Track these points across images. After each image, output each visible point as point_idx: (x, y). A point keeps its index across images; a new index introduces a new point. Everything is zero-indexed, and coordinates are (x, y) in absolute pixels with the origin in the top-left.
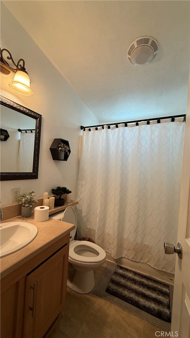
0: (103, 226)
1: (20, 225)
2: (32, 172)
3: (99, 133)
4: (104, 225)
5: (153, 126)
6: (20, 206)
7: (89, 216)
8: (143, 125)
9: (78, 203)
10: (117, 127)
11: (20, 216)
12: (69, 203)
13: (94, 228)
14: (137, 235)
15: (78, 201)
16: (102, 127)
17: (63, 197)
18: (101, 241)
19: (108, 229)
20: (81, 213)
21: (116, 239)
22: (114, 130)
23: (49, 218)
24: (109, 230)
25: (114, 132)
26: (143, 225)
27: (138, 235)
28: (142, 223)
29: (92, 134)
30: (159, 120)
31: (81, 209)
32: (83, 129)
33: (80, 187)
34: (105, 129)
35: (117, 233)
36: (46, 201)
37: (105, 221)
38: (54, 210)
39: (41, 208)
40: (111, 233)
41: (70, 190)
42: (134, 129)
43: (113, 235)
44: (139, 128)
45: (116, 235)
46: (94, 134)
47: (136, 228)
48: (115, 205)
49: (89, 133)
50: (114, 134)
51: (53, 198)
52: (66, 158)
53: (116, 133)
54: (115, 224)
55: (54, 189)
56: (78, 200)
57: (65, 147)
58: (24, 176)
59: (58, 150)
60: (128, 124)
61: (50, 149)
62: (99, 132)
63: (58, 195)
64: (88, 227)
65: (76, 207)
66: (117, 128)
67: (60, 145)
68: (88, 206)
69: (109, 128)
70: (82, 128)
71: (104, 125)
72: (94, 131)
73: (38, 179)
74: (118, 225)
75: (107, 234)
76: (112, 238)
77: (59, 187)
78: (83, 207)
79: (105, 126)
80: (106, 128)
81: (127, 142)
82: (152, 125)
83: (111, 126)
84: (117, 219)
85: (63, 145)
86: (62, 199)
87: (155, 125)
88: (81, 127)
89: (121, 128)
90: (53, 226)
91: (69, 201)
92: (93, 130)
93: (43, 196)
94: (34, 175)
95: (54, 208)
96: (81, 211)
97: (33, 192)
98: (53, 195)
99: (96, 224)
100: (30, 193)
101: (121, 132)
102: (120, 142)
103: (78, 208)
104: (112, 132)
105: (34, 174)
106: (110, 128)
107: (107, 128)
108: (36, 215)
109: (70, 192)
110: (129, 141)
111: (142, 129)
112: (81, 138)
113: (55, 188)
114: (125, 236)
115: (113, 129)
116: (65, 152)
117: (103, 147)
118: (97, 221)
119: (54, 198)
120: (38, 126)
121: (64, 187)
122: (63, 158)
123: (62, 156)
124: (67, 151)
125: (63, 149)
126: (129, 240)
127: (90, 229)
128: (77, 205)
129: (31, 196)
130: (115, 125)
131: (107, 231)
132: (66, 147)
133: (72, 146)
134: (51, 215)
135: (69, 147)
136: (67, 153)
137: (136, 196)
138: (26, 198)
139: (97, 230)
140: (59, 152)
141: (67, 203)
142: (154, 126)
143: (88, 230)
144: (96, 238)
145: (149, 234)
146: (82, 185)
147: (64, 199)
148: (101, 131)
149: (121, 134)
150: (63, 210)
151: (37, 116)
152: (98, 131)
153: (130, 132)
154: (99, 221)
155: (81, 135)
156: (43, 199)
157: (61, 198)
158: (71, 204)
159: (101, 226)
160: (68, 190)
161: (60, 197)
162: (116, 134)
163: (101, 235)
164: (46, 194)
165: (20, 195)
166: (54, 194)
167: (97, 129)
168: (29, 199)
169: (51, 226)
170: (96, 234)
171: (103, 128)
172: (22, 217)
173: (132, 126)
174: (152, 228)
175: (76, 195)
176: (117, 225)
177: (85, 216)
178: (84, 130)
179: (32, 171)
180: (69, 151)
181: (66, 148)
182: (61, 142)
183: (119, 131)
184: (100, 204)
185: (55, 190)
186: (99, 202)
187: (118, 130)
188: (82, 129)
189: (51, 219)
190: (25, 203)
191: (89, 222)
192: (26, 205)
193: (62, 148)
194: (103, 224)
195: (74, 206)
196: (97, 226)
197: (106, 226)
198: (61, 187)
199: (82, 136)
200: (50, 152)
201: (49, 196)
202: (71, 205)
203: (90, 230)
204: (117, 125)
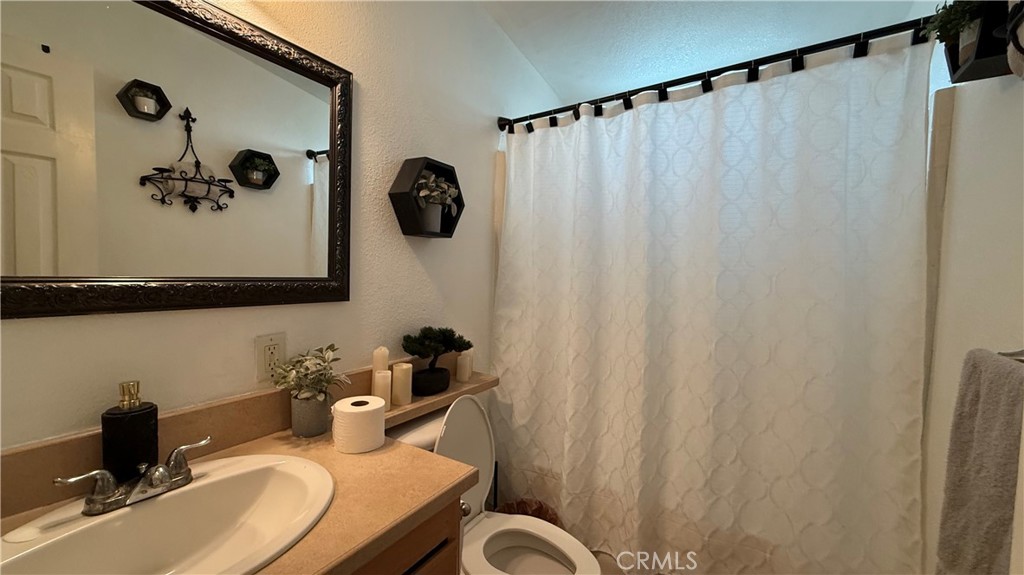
0: (589, 462)
1: (278, 469)
2: (326, 276)
3: (562, 137)
4: (591, 460)
5: (775, 86)
6: (286, 397)
7: (539, 428)
8: (732, 84)
9: (496, 382)
10: (628, 105)
11: (289, 432)
12: (466, 383)
13: (556, 469)
14: (715, 498)
15: (499, 376)
16: (571, 112)
17: (444, 361)
18: (581, 516)
19: (606, 473)
20: (511, 417)
21: (636, 511)
22: (618, 118)
23: (388, 438)
24: (607, 476)
25: (618, 126)
26: (739, 462)
27: (717, 499)
28: (733, 458)
29: (537, 143)
30: (797, 60)
31: (509, 402)
32: (507, 127)
33: (502, 327)
34: (583, 118)
35: (638, 491)
36: (382, 377)
37: (593, 445)
38: (409, 407)
39: (355, 404)
40: (617, 486)
41: (466, 338)
42: (693, 104)
43: (625, 494)
44: (716, 100)
45: (637, 495)
46: (544, 142)
47: (712, 474)
48: (629, 391)
49: (528, 138)
50: (618, 134)
51: (405, 368)
52: (448, 227)
53: (624, 131)
54: (629, 456)
55: (412, 335)
56: (498, 373)
57: (442, 188)
58: (293, 289)
59: (416, 198)
60: (668, 90)
61: (390, 194)
62: (562, 131)
63: (423, 356)
64: (537, 463)
65: (493, 395)
66: (630, 111)
67: (424, 181)
68: (534, 391)
69: (598, 112)
70: (506, 124)
71: (580, 104)
72: (544, 129)
73: (348, 300)
74: (643, 462)
75: (603, 490)
76: (619, 503)
77: (430, 329)
78: (517, 395)
79: (582, 109)
80: (586, 114)
81: (667, 158)
82: (770, 81)
83: (604, 106)
84: (639, 439)
85: (435, 181)
86: (442, 370)
87: (784, 78)
88: (501, 120)
89: (644, 108)
90: (393, 471)
91: (465, 374)
92: (542, 127)
93: (370, 360)
94: (334, 287)
95: (412, 402)
96: (510, 408)
97: (332, 348)
98: (410, 357)
99: (562, 453)
100: (321, 350)
101: (646, 123)
102: (643, 161)
103: (499, 397)
104: (609, 128)
105: (333, 284)
106: (604, 112)
107: (590, 115)
108: (339, 428)
109: (468, 346)
110: (674, 155)
111: (728, 100)
112: (500, 161)
113: (416, 333)
114: (671, 501)
115: (614, 113)
116: (444, 205)
117: (579, 185)
118: (567, 447)
119: (410, 365)
120: (340, 110)
121: (444, 327)
122: (438, 229)
123: (435, 220)
124: (449, 201)
125: (435, 194)
126: (685, 515)
127: (541, 469)
128: (495, 388)
129: (318, 361)
130: (622, 101)
131: (602, 480)
132: (446, 187)
133: (470, 185)
134: (395, 429)
135: (457, 187)
136: (450, 206)
137: (710, 354)
138: (302, 370)
139: (564, 477)
140: (423, 204)
141: (459, 382)
142: (780, 84)
143: (535, 475)
144: (563, 505)
145: (765, 496)
146: (511, 321)
147: (446, 370)
148: (571, 128)
149: (643, 128)
150: (441, 411)
151: (332, 74)
152: (557, 129)
153: (677, 118)
154: (572, 446)
155: (499, 149)
156: (371, 371)
157: (438, 365)
158: (472, 386)
159: (582, 460)
160: (461, 338)
161: (432, 364)
162: (624, 133)
163: (581, 492)
164: (384, 351)
165: (288, 359)
166: (412, 353)
167: (554, 123)
168: (313, 373)
169: (388, 471)
170: (564, 491)
171: (577, 117)
172: (294, 435)
173: (686, 96)
174: (778, 478)
175: (492, 356)
176: (638, 463)
177: (524, 426)
178: (511, 131)
179: (324, 274)
180: (459, 201)
181: (445, 192)
182: (425, 172)
183: (636, 120)
184: (573, 385)
185: (415, 340)
186: (569, 378)
187: (631, 119)
188: (502, 128)
189: (391, 444)
190: (299, 387)
191: (536, 446)
192: (305, 395)
193: (432, 191)
194: (587, 457)
195: (486, 393)
196: (565, 462)
197: (599, 462)
198: (436, 326)
199: (504, 153)
200: (392, 208)
201: (391, 362)
202: (473, 392)
203: (543, 475)
204: (630, 100)
